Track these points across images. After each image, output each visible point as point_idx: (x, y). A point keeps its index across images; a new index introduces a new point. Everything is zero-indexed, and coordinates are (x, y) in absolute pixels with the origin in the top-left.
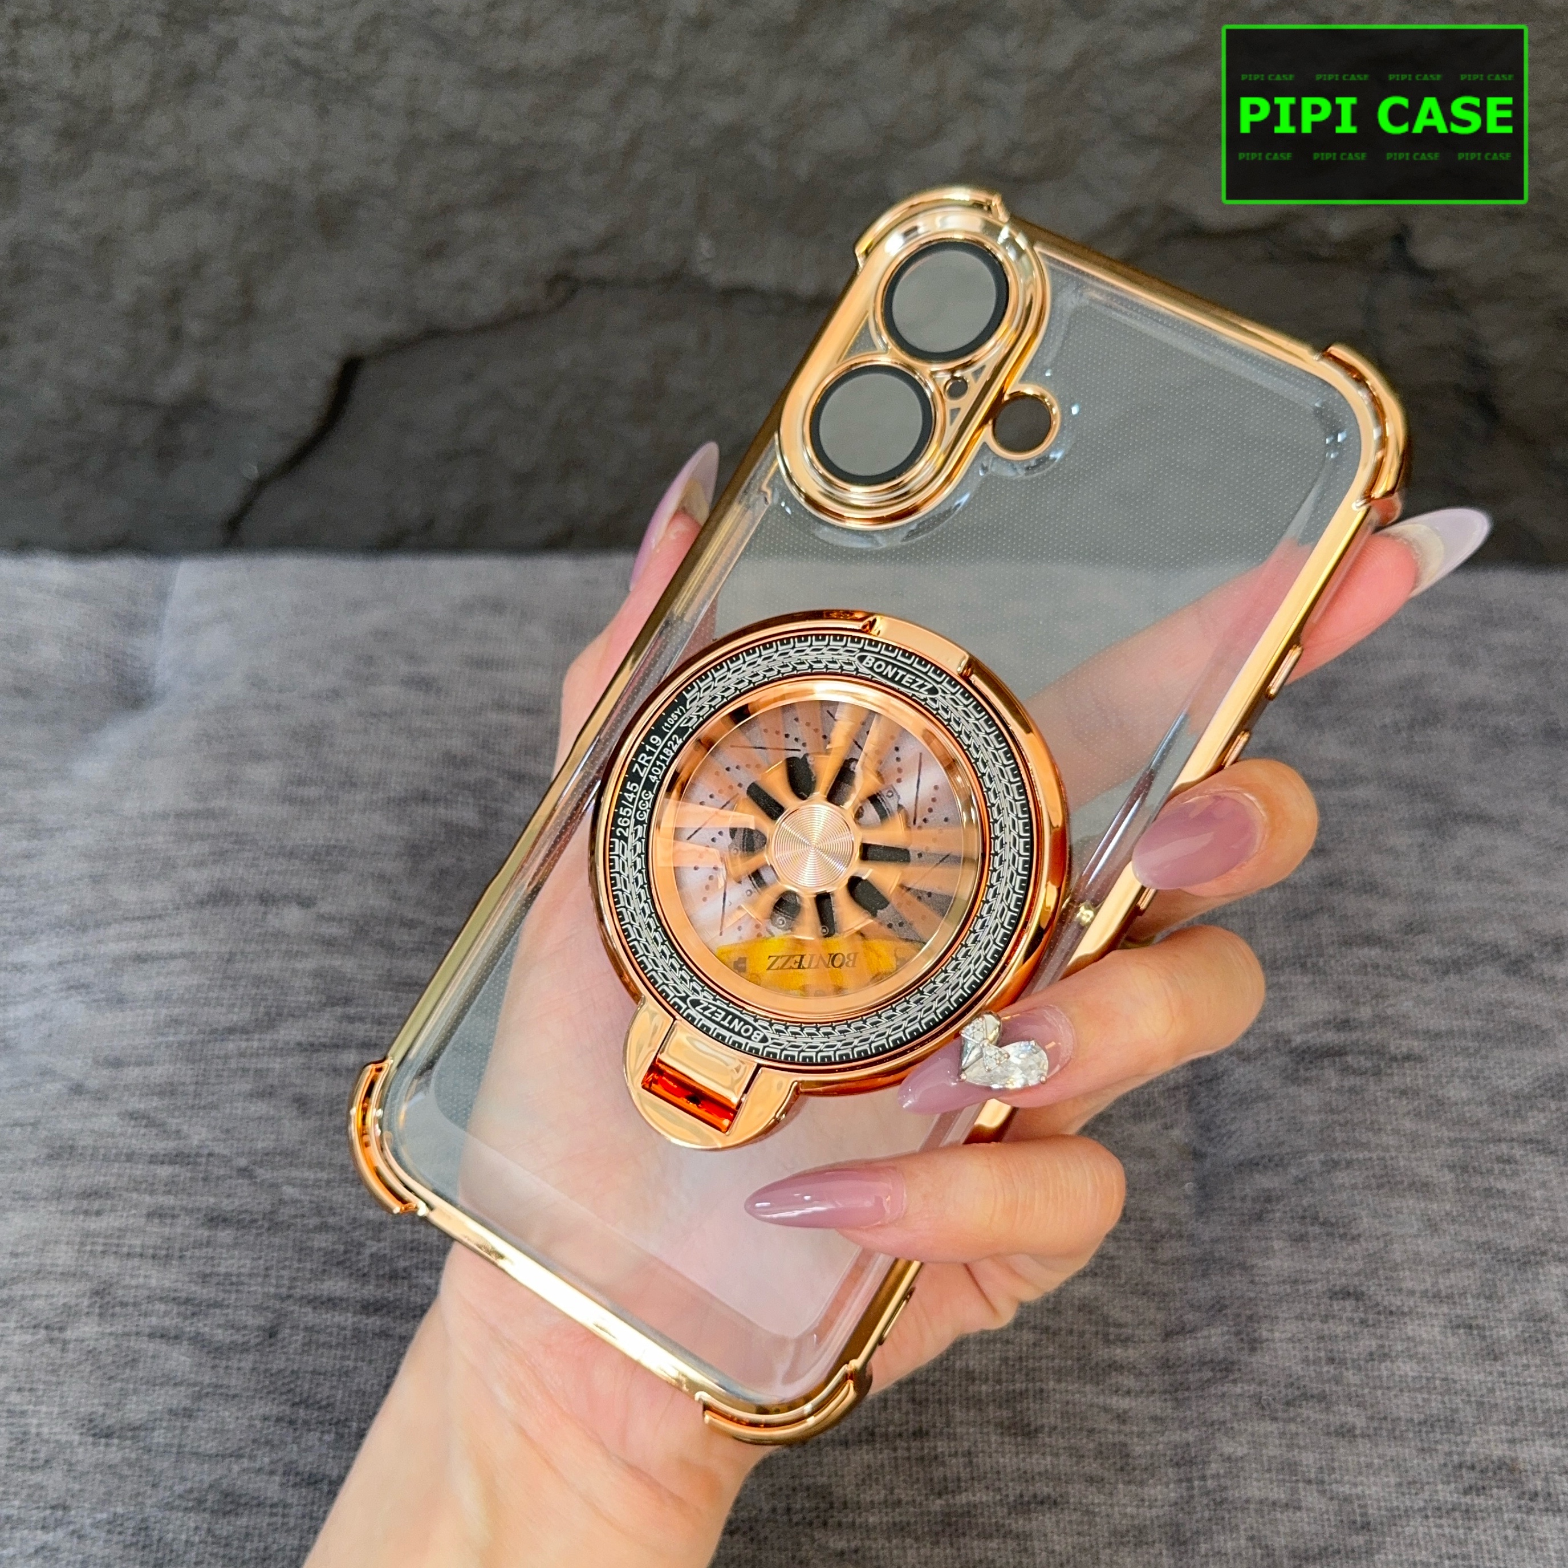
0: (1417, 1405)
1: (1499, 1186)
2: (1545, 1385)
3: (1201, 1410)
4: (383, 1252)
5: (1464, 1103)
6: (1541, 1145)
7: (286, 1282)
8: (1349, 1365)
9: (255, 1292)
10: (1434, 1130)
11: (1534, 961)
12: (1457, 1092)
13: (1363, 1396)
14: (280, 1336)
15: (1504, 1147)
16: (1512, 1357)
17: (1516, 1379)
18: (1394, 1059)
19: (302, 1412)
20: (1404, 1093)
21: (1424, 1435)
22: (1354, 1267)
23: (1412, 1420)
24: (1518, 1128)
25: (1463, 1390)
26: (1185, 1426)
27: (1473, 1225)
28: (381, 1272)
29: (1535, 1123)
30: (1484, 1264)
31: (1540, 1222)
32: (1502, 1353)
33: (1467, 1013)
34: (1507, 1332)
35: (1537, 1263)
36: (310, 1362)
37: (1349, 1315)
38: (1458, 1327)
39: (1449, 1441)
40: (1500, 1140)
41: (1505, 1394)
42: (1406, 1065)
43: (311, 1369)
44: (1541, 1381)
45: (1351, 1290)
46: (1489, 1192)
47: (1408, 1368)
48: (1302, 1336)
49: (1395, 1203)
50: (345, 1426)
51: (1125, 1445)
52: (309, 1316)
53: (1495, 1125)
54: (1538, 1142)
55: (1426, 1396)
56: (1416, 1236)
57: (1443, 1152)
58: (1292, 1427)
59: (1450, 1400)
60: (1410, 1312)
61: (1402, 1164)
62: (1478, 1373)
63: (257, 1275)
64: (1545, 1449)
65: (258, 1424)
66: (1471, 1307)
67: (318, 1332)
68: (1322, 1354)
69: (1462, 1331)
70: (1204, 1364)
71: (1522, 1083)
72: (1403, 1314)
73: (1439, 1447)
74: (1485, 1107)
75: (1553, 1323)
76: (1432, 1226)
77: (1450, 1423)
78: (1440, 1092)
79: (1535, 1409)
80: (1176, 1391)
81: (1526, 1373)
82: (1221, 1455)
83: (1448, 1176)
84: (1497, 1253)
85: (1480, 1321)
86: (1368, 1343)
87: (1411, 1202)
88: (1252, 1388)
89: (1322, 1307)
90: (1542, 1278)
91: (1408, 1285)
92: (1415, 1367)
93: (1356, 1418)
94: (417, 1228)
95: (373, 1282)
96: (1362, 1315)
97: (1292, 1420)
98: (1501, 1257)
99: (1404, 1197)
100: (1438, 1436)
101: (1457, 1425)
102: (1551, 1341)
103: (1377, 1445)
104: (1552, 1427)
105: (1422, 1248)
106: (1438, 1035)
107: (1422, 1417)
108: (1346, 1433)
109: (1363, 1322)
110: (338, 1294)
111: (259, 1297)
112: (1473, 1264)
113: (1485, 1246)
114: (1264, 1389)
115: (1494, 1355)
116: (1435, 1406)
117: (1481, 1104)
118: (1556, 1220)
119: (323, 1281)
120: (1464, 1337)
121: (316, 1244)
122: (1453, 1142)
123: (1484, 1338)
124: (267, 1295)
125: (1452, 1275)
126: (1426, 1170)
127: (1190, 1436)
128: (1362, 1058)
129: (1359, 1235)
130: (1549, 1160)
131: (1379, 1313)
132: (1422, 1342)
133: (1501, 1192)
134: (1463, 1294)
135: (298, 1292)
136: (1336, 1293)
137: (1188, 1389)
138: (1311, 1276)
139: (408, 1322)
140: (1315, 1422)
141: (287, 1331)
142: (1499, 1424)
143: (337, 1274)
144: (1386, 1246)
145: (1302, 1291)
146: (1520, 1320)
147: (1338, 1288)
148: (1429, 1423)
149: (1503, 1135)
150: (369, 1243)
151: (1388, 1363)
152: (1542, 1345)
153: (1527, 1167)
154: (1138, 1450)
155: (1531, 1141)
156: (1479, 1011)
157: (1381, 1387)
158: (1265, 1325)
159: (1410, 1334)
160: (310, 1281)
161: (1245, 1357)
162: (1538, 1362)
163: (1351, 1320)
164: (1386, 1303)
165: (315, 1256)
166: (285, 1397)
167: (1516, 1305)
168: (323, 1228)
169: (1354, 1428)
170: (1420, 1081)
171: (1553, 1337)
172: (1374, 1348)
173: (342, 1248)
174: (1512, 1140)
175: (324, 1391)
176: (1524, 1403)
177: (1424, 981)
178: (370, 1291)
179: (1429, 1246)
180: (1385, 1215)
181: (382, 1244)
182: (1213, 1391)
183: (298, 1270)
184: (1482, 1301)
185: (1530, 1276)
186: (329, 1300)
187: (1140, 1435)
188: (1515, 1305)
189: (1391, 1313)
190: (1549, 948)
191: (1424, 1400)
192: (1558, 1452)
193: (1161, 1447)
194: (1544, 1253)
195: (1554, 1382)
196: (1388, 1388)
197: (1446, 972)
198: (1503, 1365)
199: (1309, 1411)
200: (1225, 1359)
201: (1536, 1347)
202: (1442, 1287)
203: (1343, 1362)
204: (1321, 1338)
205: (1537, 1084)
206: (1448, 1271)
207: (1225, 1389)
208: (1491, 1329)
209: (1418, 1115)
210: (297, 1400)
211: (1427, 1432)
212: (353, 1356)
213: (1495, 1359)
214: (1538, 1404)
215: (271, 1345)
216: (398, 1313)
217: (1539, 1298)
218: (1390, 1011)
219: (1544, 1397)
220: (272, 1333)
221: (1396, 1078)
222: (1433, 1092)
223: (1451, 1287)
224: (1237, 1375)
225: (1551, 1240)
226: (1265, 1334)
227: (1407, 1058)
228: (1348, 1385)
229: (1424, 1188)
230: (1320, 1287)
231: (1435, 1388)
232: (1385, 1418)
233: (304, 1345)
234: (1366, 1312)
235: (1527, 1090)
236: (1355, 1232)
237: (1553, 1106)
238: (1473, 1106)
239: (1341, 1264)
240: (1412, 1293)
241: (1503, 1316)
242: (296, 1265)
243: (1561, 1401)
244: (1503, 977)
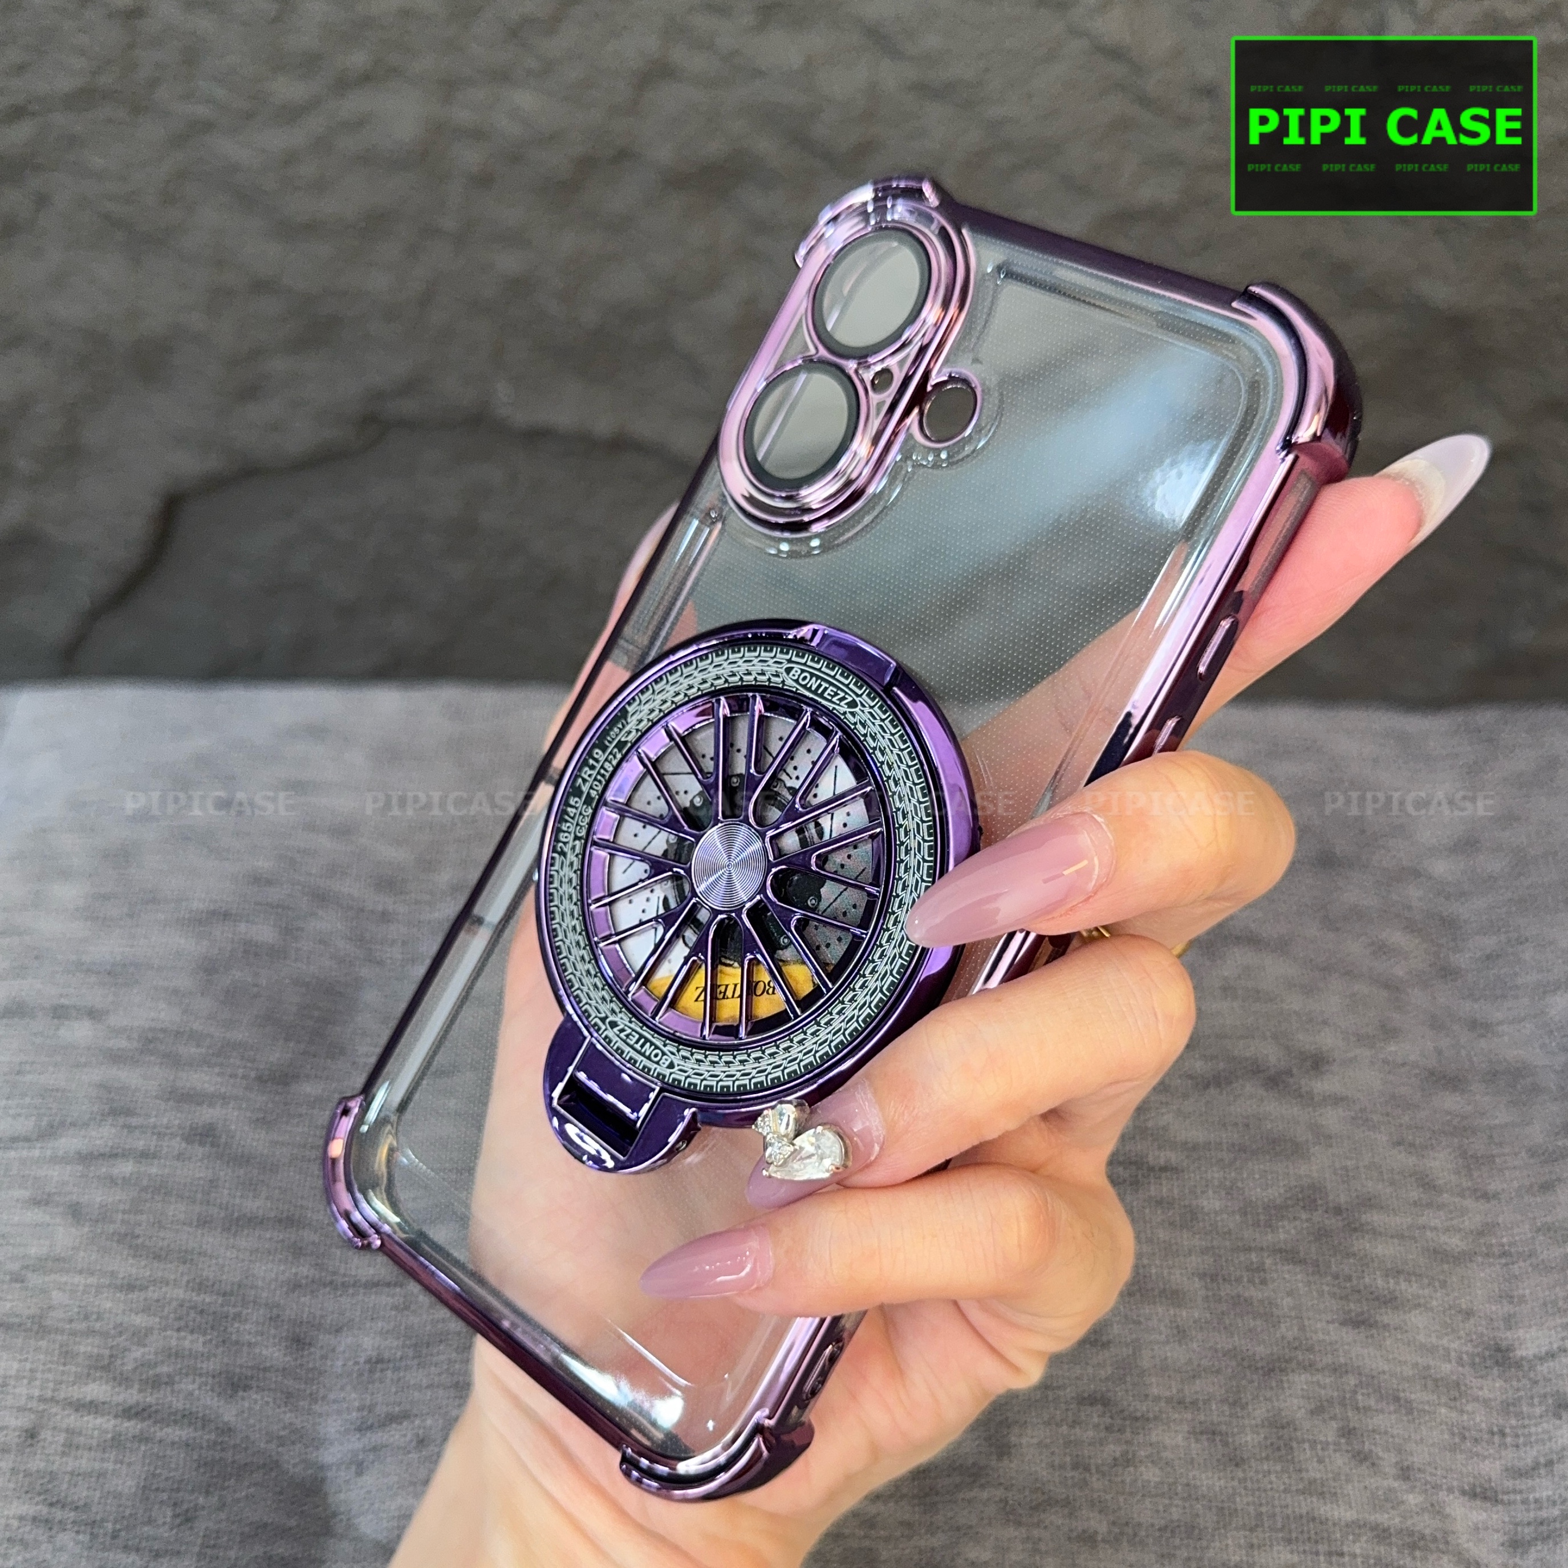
0: (1158, 1511)
1: (1247, 1294)
2: (1285, 1491)
3: (950, 1514)
4: (147, 1357)
5: (1216, 1213)
6: (1290, 1255)
7: (51, 1385)
8: (1094, 1471)
9: (20, 1395)
10: (1186, 1240)
11: (1292, 1076)
12: (1211, 1203)
13: (1106, 1500)
14: (42, 1436)
15: (1253, 1256)
16: (1253, 1463)
17: (1256, 1486)
18: (1151, 1169)
19: (58, 1514)
20: (1159, 1202)
21: (1163, 1542)
22: (1102, 1374)
23: (1153, 1525)
24: (1270, 1238)
25: (1204, 1496)
26: (932, 1529)
27: (1219, 1332)
28: (144, 1377)
29: (1285, 1233)
30: (1230, 1370)
31: (1288, 1330)
32: (1242, 1459)
33: (1224, 1125)
34: (1249, 1438)
35: (1281, 1371)
36: (71, 1464)
37: (1096, 1420)
38: (1202, 1433)
39: (1188, 1546)
40: (1249, 1249)
41: (1245, 1501)
42: (1164, 1175)
43: (69, 1469)
44: (1282, 1487)
45: (1099, 1396)
46: (1239, 1302)
47: (1151, 1474)
48: (1048, 1441)
49: (1147, 1310)
50: (100, 1527)
51: (871, 1550)
52: (73, 1420)
53: (1247, 1234)
54: (1286, 1251)
55: (1167, 1502)
56: (1168, 1342)
57: (1194, 1261)
58: (1036, 1533)
59: (1191, 1506)
60: (1156, 1418)
61: (1154, 1271)
62: (1220, 1479)
63: (24, 1377)
64: (1282, 1556)
65: (15, 1523)
66: (1216, 1414)
67: (80, 1434)
68: (1068, 1459)
69: (1205, 1437)
70: (954, 1469)
71: (1275, 1193)
72: (1148, 1419)
73: (1178, 1552)
74: (1238, 1217)
75: (1295, 1430)
76: (1181, 1334)
77: (1191, 1530)
78: (1194, 1203)
79: (1274, 1515)
80: (926, 1495)
81: (1266, 1480)
82: (966, 1560)
83: (1197, 1284)
84: (1243, 1359)
85: (1224, 1428)
86: (1113, 1449)
87: (1160, 1310)
88: (999, 1493)
89: (1070, 1413)
90: (1286, 1385)
91: (1155, 1391)
92: (1157, 1471)
93: (1099, 1525)
94: (183, 1334)
95: (136, 1386)
96: (1108, 1421)
97: (1038, 1525)
98: (1246, 1364)
99: (1154, 1303)
100: (1177, 1542)
101: (1197, 1531)
102: (1291, 1448)
103: (1117, 1550)
104: (1290, 1532)
105: (1169, 1354)
106: (1195, 1147)
107: (1163, 1522)
108: (1089, 1539)
109: (1107, 1429)
110: (102, 1398)
111: (24, 1398)
112: (1218, 1372)
113: (1231, 1353)
114: (1010, 1494)
115: (1236, 1460)
116: (1175, 1514)
117: (1233, 1212)
118: (1302, 1328)
119: (86, 1384)
120: (1206, 1444)
121: (82, 1349)
122: (1204, 1251)
123: (1226, 1444)
124: (30, 1398)
125: (1198, 1382)
126: (1178, 1278)
127: (938, 1540)
128: (1121, 1169)
129: (1109, 1342)
130: (1298, 1270)
131: (1124, 1419)
132: (1165, 1447)
133: (1249, 1302)
134: (1206, 1402)
135: (62, 1395)
136: (1084, 1399)
137: (937, 1494)
138: (1061, 1383)
139: (168, 1426)
140: (1058, 1528)
141: (49, 1433)
142: (1237, 1529)
143: (101, 1377)
144: (1134, 1353)
145: (1050, 1398)
146: (1263, 1426)
147: (1086, 1395)
148: (1168, 1529)
149: (1253, 1245)
150: (134, 1348)
151: (1131, 1469)
152: (1284, 1452)
153: (1275, 1276)
154: (884, 1555)
155: (1280, 1251)
156: (1236, 1124)
157: (1123, 1494)
158: (1016, 1430)
159: (1154, 1439)
160: (74, 1384)
161: (993, 1463)
162: (1278, 1468)
163: (1096, 1426)
164: (1132, 1409)
165: (80, 1360)
166: (42, 1497)
167: (1260, 1412)
168: (91, 1332)
169: (1096, 1532)
170: (1176, 1191)
171: (1294, 1444)
172: (1118, 1454)
173: (107, 1352)
174: (1262, 1249)
175: (81, 1493)
176: (1264, 1509)
177: (1185, 1096)
178: (132, 1396)
179: (1176, 1354)
180: (1134, 1322)
181: (147, 1349)
182: (961, 1496)
183: (63, 1373)
184: (1226, 1408)
185: (1274, 1384)
186: (91, 1402)
187: (887, 1540)
188: (1258, 1412)
189: (1137, 1419)
190: (1308, 1063)
191: (1165, 1506)
192: (1296, 1558)
193: (907, 1551)
194: (1288, 1361)
195: (1294, 1488)
196: (1131, 1494)
197: (1207, 1086)
198: (1244, 1471)
199: (1055, 1518)
200: (974, 1464)
201: (1277, 1454)
202: (1187, 1392)
203: (1087, 1469)
204: (1068, 1443)
205: (1289, 1195)
206: (1194, 1377)
207: (972, 1494)
208: (1233, 1435)
209: (1172, 1224)
210: (54, 1500)
211: (1168, 1539)
212: (112, 1458)
213: (1237, 1465)
214: (1278, 1510)
215: (31, 1445)
216: (159, 1417)
217: (1283, 1405)
218: (1150, 1124)
219: (1283, 1503)
220: (31, 1435)
221: (1152, 1188)
222: (1187, 1202)
223: (1196, 1393)
224: (983, 1481)
225: (1296, 1348)
226: (1013, 1439)
227: (1164, 1169)
228: (1092, 1490)
229: (1174, 1297)
230: (1069, 1392)
231: (1177, 1494)
232: (1127, 1524)
233: (64, 1445)
234: (1112, 1417)
235: (1278, 1201)
236: (1105, 1339)
237: (1304, 1216)
238: (1225, 1216)
239: (1090, 1370)
240: (1157, 1399)
241: (1246, 1422)
242: (61, 1368)
243: (1300, 1507)
244: (1261, 1092)
